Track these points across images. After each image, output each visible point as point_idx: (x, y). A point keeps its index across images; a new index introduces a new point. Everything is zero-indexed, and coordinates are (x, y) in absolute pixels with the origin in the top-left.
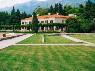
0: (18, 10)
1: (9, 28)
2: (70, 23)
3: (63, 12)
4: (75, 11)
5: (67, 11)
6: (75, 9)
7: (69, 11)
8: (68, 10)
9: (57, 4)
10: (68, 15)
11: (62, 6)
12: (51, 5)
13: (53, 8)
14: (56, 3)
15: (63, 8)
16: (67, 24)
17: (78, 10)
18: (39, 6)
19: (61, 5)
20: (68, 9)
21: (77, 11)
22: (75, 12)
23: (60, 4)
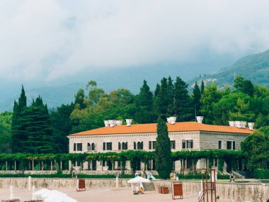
0: (39, 101)
1: (36, 162)
2: (256, 149)
3: (189, 106)
4: (236, 108)
5: (206, 104)
6: (236, 98)
7: (215, 105)
8: (210, 102)
9: (170, 79)
10: (228, 125)
11: (187, 87)
12: (145, 82)
13: (151, 93)
14: (167, 77)
15: (191, 94)
16: (246, 153)
17: (246, 103)
18: (93, 83)
19: (183, 83)
20: (209, 97)
21: (245, 106)
22: (236, 111)
23: (179, 80)
